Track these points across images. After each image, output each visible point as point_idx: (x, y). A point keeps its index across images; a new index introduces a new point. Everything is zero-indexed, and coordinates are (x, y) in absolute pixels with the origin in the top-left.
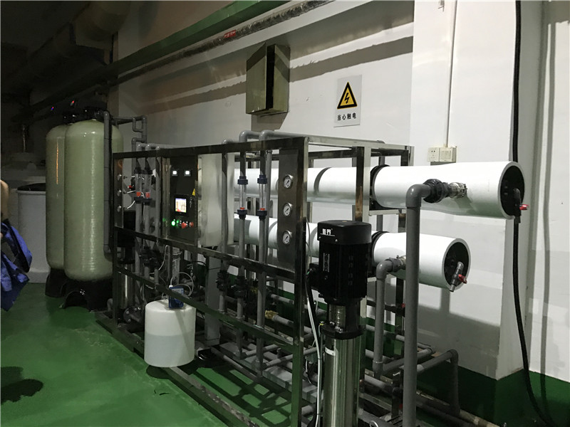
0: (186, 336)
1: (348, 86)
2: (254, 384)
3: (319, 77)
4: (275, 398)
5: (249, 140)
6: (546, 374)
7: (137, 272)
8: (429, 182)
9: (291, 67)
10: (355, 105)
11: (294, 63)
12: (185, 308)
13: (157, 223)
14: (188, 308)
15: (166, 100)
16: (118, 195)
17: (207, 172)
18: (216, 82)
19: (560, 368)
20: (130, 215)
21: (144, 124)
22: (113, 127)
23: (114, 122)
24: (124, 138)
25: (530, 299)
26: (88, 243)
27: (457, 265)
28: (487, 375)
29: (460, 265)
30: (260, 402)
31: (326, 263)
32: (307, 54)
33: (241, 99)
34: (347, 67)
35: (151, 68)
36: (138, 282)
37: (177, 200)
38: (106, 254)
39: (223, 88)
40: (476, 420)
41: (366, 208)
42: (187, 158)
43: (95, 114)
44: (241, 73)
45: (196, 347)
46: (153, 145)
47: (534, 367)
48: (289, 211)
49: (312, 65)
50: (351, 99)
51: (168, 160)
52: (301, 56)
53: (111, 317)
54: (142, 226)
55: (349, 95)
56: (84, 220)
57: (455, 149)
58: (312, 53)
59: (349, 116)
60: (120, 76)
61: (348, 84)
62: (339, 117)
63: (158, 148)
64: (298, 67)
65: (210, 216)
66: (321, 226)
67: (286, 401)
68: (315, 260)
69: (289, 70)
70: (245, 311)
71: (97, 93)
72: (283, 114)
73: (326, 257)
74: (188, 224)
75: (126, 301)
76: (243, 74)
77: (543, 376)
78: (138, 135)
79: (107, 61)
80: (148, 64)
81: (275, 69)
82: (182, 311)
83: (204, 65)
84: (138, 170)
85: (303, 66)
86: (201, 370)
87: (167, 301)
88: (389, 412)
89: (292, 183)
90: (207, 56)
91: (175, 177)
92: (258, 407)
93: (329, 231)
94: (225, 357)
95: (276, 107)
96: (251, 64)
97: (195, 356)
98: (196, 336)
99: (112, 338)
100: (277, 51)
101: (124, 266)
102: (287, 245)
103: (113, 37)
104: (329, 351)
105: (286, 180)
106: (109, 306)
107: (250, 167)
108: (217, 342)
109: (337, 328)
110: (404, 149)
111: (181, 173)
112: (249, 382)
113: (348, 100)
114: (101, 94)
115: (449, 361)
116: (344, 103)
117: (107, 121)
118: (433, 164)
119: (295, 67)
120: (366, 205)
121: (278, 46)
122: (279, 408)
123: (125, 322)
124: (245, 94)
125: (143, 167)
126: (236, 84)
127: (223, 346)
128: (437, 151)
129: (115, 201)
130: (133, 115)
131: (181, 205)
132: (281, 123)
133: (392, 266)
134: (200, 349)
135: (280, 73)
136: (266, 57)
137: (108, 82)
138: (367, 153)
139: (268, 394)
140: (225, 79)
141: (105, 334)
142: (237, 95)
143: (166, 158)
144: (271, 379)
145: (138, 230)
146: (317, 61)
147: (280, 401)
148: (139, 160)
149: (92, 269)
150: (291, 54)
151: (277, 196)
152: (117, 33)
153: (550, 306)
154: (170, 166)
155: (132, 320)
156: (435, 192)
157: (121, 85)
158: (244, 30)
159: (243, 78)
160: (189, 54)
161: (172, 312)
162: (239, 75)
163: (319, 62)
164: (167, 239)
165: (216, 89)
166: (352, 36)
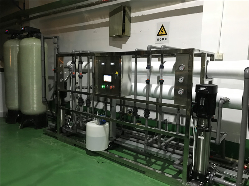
1: (163, 26)
2: (137, 155)
10: (166, 34)
11: (133, 15)
14: (107, 124)
16: (61, 74)
18: (88, 21)
21: (58, 40)
31: (202, 102)
32: (141, 11)
34: (162, 18)
43: (34, 35)
48: (182, 80)
49: (143, 16)
50: (164, 32)
52: (137, 12)
55: (163, 30)
58: (143, 11)
59: (163, 39)
60: (30, 16)
61: (163, 25)
62: (158, 39)
64: (135, 17)
67: (155, 160)
69: (131, 17)
72: (128, 37)
73: (203, 99)
76: (105, 18)
81: (126, 17)
85: (139, 16)
91: (103, 65)
92: (146, 164)
95: (126, 34)
96: (112, 14)
99: (58, 141)
100: (126, 9)
102: (181, 95)
104: (199, 137)
105: (181, 67)
113: (162, 32)
116: (160, 33)
117: (42, 38)
119: (134, 16)
121: (127, 6)
122: (155, 163)
123: (63, 133)
124: (109, 27)
132: (126, 41)
134: (110, 142)
135: (128, 19)
136: (122, 11)
138: (206, 55)
139: (146, 158)
140: (94, 20)
141: (52, 139)
146: (146, 15)
147: (153, 160)
148: (74, 57)
150: (132, 11)
162: (102, 19)
163: (147, 15)
164: (97, 94)
165: (88, 24)
166: (164, 5)
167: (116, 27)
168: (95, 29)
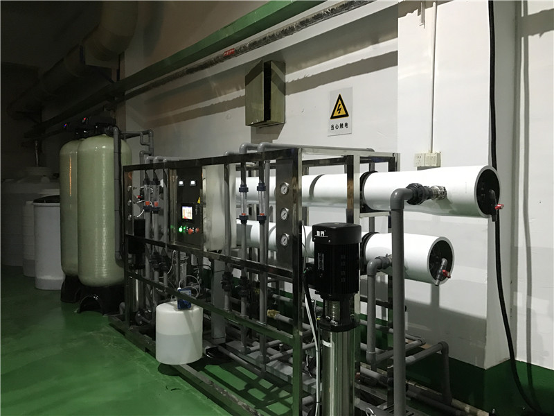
0: (194, 335)
1: (340, 97)
2: (259, 379)
3: (313, 89)
4: (278, 392)
5: (248, 152)
6: (532, 363)
7: (147, 276)
8: (411, 186)
9: (286, 81)
10: (347, 115)
11: (290, 78)
12: (192, 309)
13: (165, 230)
14: (196, 309)
15: (171, 114)
16: (129, 204)
17: (211, 182)
18: (216, 97)
19: (545, 357)
20: (140, 224)
21: (151, 138)
22: (122, 141)
23: (122, 136)
24: (133, 152)
25: (515, 293)
26: (101, 250)
27: (441, 262)
28: (476, 365)
29: (444, 261)
30: (264, 395)
31: (321, 262)
32: (301, 68)
33: (241, 112)
34: (338, 80)
35: (156, 85)
36: (148, 286)
37: (184, 208)
38: (118, 261)
39: (224, 102)
40: (468, 408)
41: (357, 211)
42: (192, 169)
43: (105, 129)
44: (240, 88)
45: (204, 346)
46: (160, 157)
47: (521, 357)
48: (286, 215)
49: (306, 79)
50: (343, 110)
51: (175, 171)
52: (296, 71)
53: (123, 320)
54: (152, 233)
55: (341, 106)
56: (96, 229)
57: (439, 155)
58: (305, 68)
59: (341, 125)
60: (126, 93)
61: (340, 96)
62: (332, 126)
63: (165, 160)
64: (293, 81)
65: (214, 221)
66: (316, 228)
67: (288, 394)
68: (311, 260)
69: (285, 83)
70: (248, 311)
71: (105, 110)
72: (280, 125)
73: (321, 257)
74: (195, 229)
75: (137, 304)
76: (242, 89)
77: (529, 365)
78: (145, 148)
79: (114, 78)
80: (152, 81)
81: (272, 83)
82: (190, 311)
83: (205, 80)
84: (147, 182)
85: (298, 80)
86: (209, 367)
87: (176, 303)
88: (385, 401)
89: (288, 190)
90: (208, 72)
91: (181, 187)
92: (263, 400)
93: (323, 233)
94: (232, 355)
95: (274, 119)
96: (248, 80)
97: (203, 354)
98: (203, 335)
99: (125, 340)
100: (274, 67)
101: (135, 271)
102: (285, 247)
103: (120, 57)
104: (325, 344)
105: (283, 188)
106: (121, 309)
107: (250, 176)
108: (223, 341)
109: (333, 321)
110: (392, 156)
111: (187, 182)
112: (254, 377)
113: (340, 110)
114: (110, 110)
115: (440, 352)
116: (336, 114)
117: (116, 136)
118: (420, 168)
119: (290, 81)
120: (357, 208)
121: (274, 62)
122: (282, 401)
123: (137, 324)
124: (244, 107)
125: (151, 179)
126: (235, 98)
127: (229, 344)
128: (423, 157)
129: (126, 210)
130: (140, 130)
131: (187, 213)
132: (279, 133)
133: (382, 264)
134: (208, 347)
135: (277, 88)
136: (263, 73)
137: (116, 99)
138: (356, 160)
139: (272, 388)
140: (226, 94)
141: (118, 336)
142: (237, 108)
143: (173, 169)
144: (275, 374)
145: (147, 237)
146: (310, 75)
147: (283, 394)
148: (147, 171)
149: (104, 275)
150: (287, 69)
151: (275, 202)
152: (123, 53)
153: (533, 299)
154: (177, 177)
155: (143, 321)
156: (417, 195)
157: (128, 101)
158: (242, 48)
159: (242, 92)
160: (191, 71)
161: (181, 312)
162: (238, 90)
163: (313, 76)
164: (174, 244)
165: (217, 102)
166: (342, 51)
167: (254, 106)
168: (228, 112)
